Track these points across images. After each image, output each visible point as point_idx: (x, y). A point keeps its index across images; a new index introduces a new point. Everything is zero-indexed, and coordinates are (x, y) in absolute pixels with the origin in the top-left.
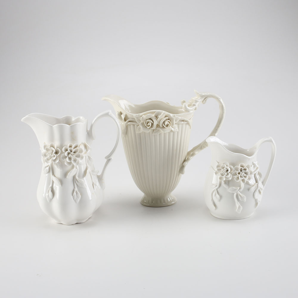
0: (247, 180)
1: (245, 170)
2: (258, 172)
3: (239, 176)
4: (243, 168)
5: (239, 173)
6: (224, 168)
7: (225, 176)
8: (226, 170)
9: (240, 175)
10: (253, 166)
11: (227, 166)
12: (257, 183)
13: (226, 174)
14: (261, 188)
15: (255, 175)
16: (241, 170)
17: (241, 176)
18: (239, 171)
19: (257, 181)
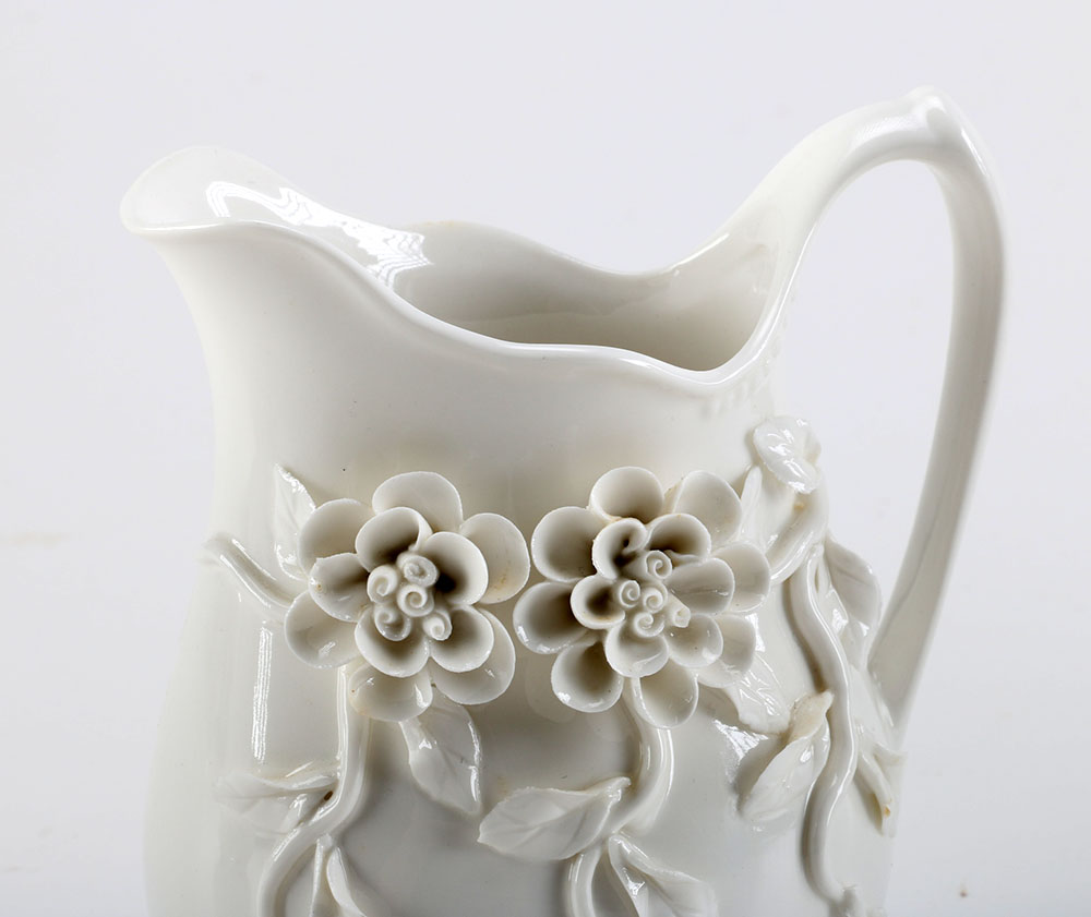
0: (714, 682)
1: (673, 544)
2: (826, 557)
3: (601, 633)
4: (645, 533)
5: (602, 602)
6: (406, 561)
7: (425, 651)
8: (432, 576)
9: (613, 625)
10: (755, 477)
11: (435, 530)
12: (828, 698)
13: (437, 627)
14: (878, 756)
15: (789, 591)
16: (622, 561)
17: (627, 636)
18: (605, 571)
19: (820, 677)
